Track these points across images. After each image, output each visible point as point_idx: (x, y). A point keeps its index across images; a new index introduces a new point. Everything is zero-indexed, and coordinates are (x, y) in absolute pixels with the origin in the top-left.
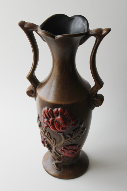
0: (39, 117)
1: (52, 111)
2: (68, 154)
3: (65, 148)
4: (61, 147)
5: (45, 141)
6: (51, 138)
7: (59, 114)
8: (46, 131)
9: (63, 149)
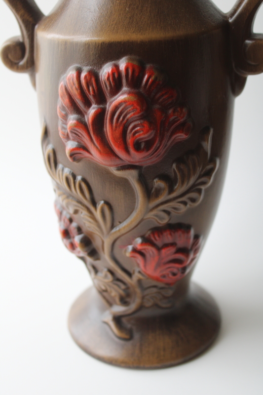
0: (46, 133)
1: (94, 75)
2: (159, 265)
3: (147, 241)
4: (135, 237)
5: (74, 225)
6: (94, 203)
7: (124, 81)
8: (74, 177)
9: (142, 244)
